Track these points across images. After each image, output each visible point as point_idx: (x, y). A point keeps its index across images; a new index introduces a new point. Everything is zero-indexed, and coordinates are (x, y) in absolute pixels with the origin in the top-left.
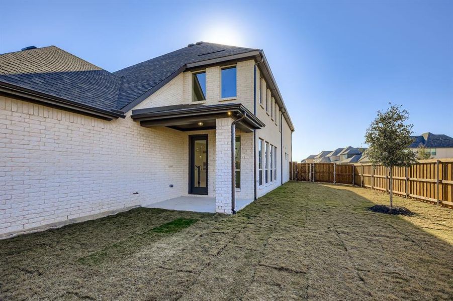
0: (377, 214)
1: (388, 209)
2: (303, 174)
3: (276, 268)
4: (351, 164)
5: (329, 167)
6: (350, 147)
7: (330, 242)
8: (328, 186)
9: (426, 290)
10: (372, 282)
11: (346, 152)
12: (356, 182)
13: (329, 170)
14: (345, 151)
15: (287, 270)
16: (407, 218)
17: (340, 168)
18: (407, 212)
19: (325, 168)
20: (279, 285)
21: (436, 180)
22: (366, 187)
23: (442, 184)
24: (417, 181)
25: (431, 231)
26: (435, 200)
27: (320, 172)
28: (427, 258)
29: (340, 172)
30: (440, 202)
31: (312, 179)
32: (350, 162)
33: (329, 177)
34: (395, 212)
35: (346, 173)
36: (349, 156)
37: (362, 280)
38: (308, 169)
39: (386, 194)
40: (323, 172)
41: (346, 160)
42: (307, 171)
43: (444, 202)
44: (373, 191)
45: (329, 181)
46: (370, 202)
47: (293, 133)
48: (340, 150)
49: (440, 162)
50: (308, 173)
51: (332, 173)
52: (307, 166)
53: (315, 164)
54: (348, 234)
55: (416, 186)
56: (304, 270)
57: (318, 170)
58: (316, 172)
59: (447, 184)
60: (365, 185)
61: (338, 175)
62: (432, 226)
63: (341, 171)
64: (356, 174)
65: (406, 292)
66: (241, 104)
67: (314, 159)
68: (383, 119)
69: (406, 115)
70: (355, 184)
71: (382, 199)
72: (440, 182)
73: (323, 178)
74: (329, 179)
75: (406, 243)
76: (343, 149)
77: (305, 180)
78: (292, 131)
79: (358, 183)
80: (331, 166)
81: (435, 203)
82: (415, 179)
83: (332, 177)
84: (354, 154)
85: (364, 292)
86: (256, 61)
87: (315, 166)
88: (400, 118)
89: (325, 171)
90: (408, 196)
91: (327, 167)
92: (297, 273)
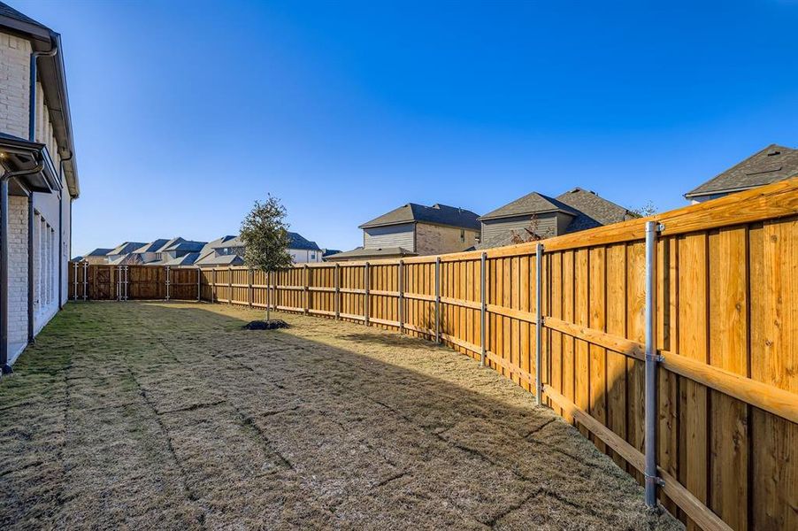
0: (256, 332)
1: (266, 324)
2: (102, 286)
3: (186, 409)
4: (183, 267)
5: (158, 273)
6: (180, 240)
7: (229, 368)
8: (162, 305)
9: (328, 378)
10: (291, 386)
11: (175, 247)
12: (203, 295)
13: (158, 278)
14: (170, 246)
15: (201, 406)
16: (286, 331)
17: (177, 274)
18: (284, 325)
19: (149, 275)
20: (205, 421)
21: (303, 288)
22: (219, 303)
23: (309, 291)
24: (285, 290)
25: (311, 339)
26: (302, 310)
27: (139, 282)
28: (318, 357)
29: (177, 281)
30: (307, 311)
31: (123, 295)
32: (181, 264)
33: (158, 290)
34: (275, 326)
35: (187, 282)
36: (179, 254)
37: (282, 387)
38: (115, 276)
39: (249, 309)
40: (147, 281)
41: (173, 261)
42: (112, 280)
43: (310, 311)
44: (230, 306)
45: (158, 296)
46: (237, 320)
47: (74, 201)
48: (160, 243)
49: (307, 267)
50: (115, 284)
51: (164, 284)
52: (112, 270)
53: (130, 267)
54: (242, 356)
55: (284, 295)
56: (223, 399)
57: (136, 277)
58: (131, 282)
59: (313, 291)
60: (219, 300)
61: (174, 286)
62: (310, 334)
63: (179, 279)
64: (204, 284)
65: (316, 384)
66: (44, 145)
67: (107, 257)
68: (260, 213)
69: (284, 212)
70: (201, 298)
71: (249, 316)
72: (307, 289)
73: (145, 291)
74: (158, 293)
75: (299, 351)
76: (168, 241)
77: (106, 297)
78: (74, 196)
79: (209, 297)
80: (160, 271)
81: (302, 313)
82: (283, 287)
83: (163, 291)
84: (186, 252)
85: (289, 395)
86: (34, 49)
87: (129, 271)
88: (278, 214)
89: (149, 279)
90: (275, 308)
91: (155, 273)
92: (216, 404)
